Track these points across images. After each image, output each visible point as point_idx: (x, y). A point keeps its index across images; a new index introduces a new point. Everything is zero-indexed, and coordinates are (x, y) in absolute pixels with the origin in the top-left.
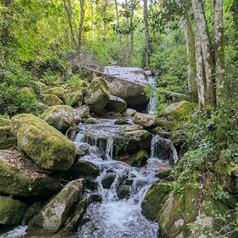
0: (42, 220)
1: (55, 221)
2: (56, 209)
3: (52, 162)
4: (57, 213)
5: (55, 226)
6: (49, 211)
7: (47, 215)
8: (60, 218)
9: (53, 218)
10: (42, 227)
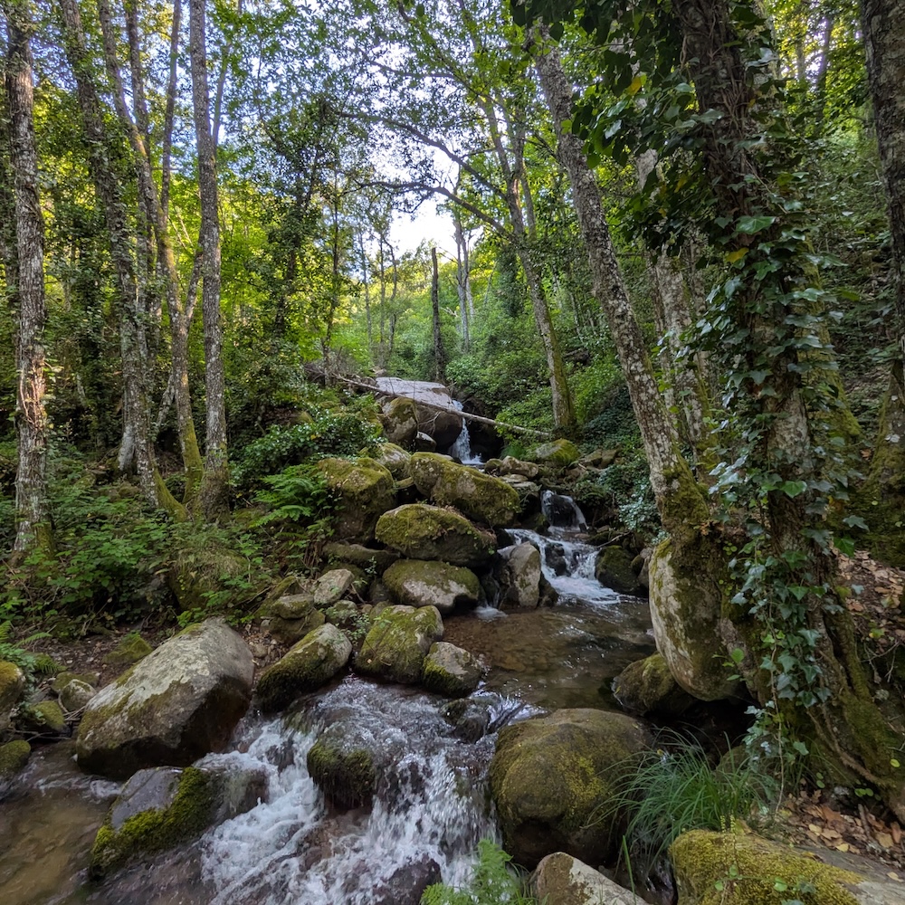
0: (516, 592)
1: (532, 594)
2: (530, 576)
3: (511, 514)
4: (532, 582)
5: (532, 600)
6: (523, 581)
7: (521, 586)
8: (537, 588)
9: (529, 589)
10: (518, 603)
